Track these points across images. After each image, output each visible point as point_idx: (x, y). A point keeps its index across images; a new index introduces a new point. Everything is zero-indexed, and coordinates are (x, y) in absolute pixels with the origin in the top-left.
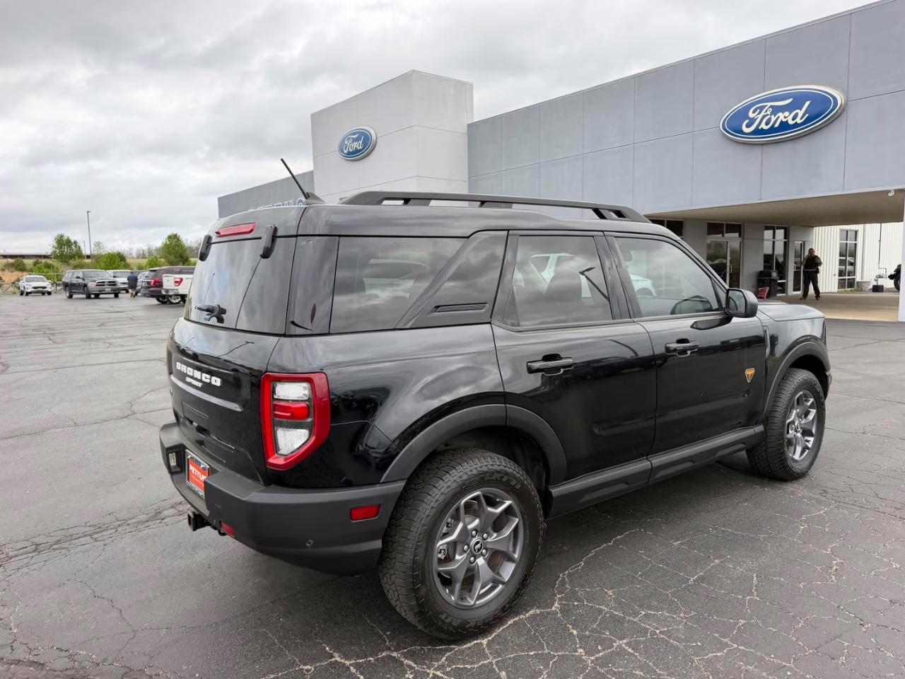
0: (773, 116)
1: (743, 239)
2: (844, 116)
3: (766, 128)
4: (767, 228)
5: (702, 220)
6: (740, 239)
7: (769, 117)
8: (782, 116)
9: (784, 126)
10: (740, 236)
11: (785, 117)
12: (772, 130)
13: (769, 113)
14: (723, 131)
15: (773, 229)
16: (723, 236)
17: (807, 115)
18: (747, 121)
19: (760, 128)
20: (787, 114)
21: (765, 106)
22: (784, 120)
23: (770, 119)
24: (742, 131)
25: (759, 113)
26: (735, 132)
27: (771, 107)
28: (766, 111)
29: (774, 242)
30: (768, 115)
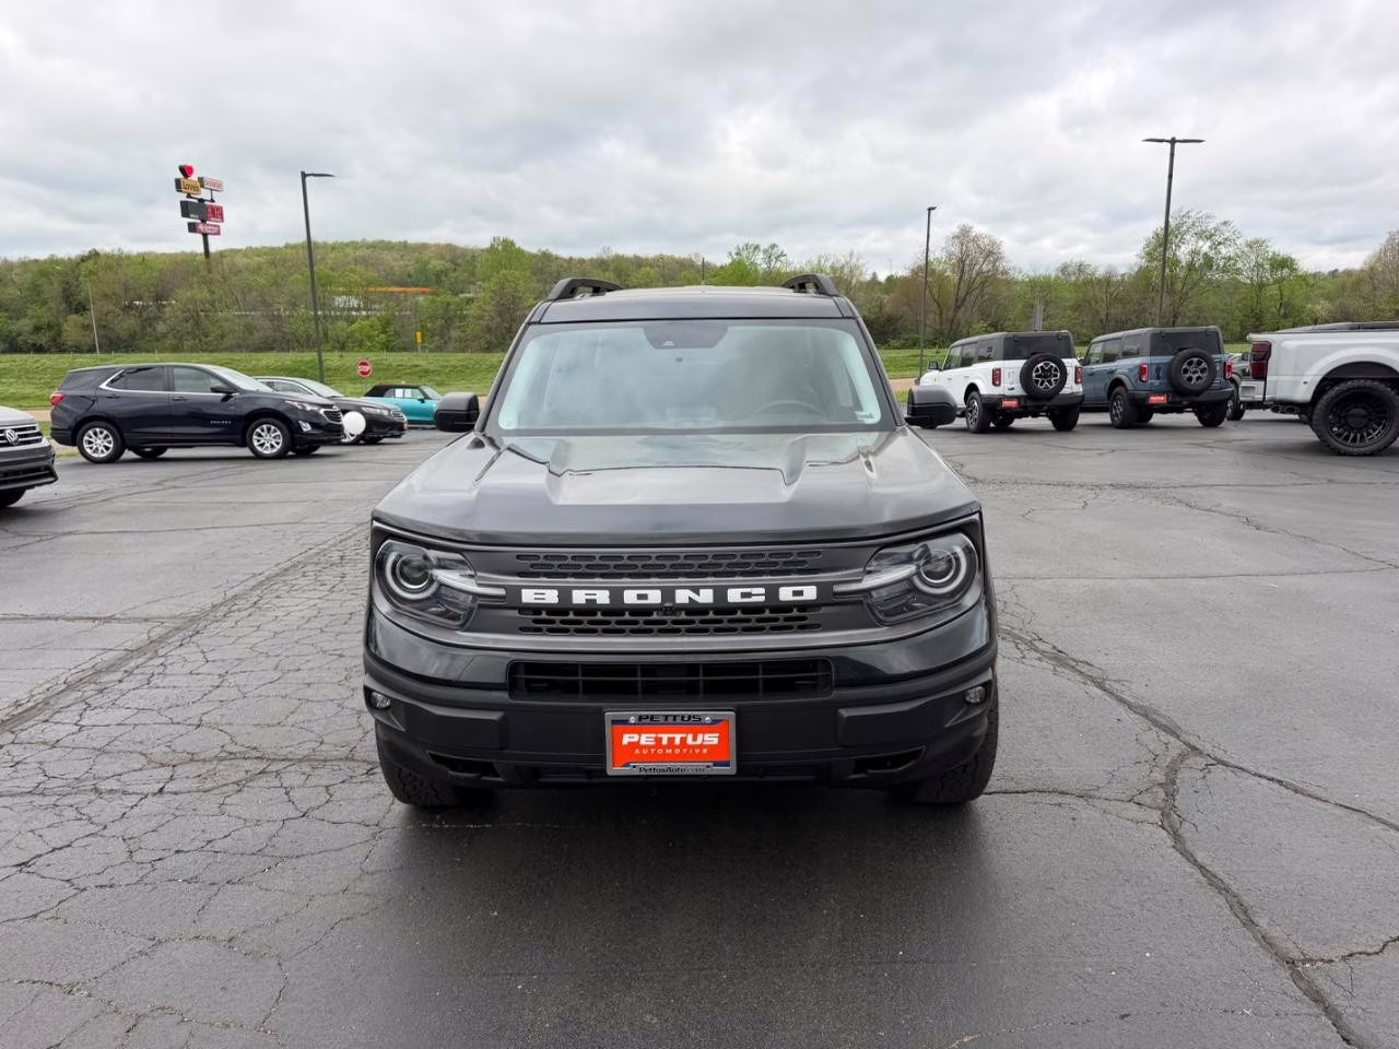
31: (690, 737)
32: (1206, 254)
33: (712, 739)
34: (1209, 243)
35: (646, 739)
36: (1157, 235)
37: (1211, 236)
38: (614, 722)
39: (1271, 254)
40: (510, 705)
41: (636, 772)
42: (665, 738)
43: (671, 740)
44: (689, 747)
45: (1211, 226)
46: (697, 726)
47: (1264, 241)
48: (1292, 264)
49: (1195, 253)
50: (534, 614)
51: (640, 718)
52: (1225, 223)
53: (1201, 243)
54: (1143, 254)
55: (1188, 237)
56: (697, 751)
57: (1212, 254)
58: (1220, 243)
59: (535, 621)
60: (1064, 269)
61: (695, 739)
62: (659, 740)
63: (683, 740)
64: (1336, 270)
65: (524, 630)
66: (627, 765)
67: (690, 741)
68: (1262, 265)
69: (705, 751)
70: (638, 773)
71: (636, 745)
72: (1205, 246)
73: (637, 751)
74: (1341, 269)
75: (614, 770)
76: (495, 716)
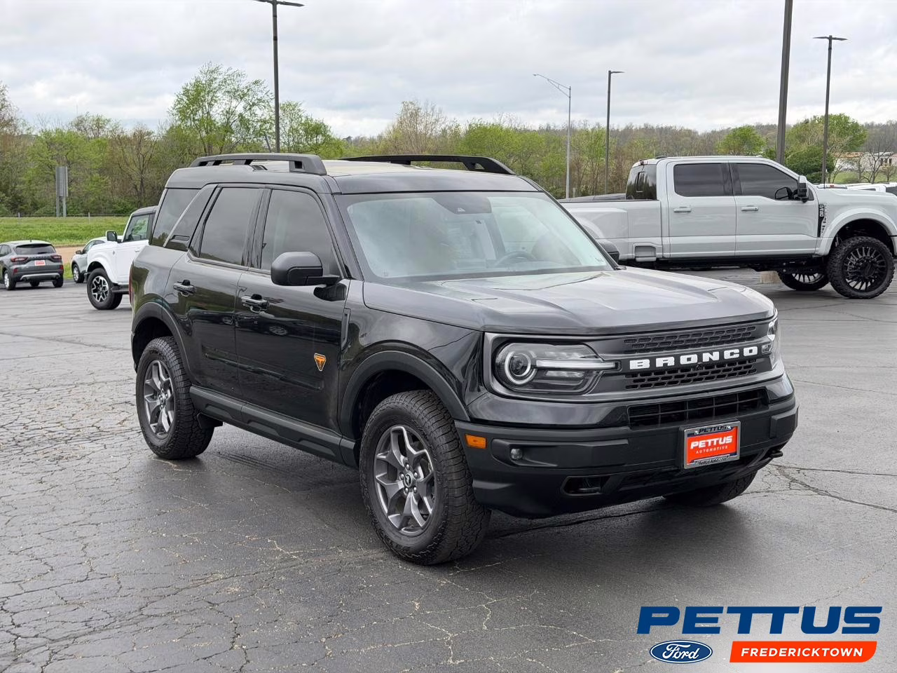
31: (721, 439)
32: (241, 115)
33: (729, 439)
34: (243, 104)
35: (701, 444)
36: (187, 91)
37: (244, 95)
38: (689, 435)
39: (304, 119)
40: (632, 434)
41: (697, 465)
42: (710, 441)
43: (712, 442)
44: (721, 445)
45: (243, 85)
46: (723, 432)
47: (295, 106)
48: (325, 131)
49: (229, 113)
50: (633, 377)
51: (700, 431)
52: (256, 82)
53: (234, 103)
54: (175, 112)
55: (219, 94)
56: (723, 448)
57: (247, 115)
58: (254, 104)
59: (635, 381)
60: (79, 123)
61: (722, 441)
62: (707, 443)
63: (718, 441)
64: (349, 138)
65: (628, 387)
66: (693, 461)
67: (720, 443)
68: (297, 130)
69: (726, 447)
70: (698, 466)
71: (697, 448)
72: (240, 107)
73: (697, 452)
74: (353, 137)
75: (688, 465)
76: (625, 442)
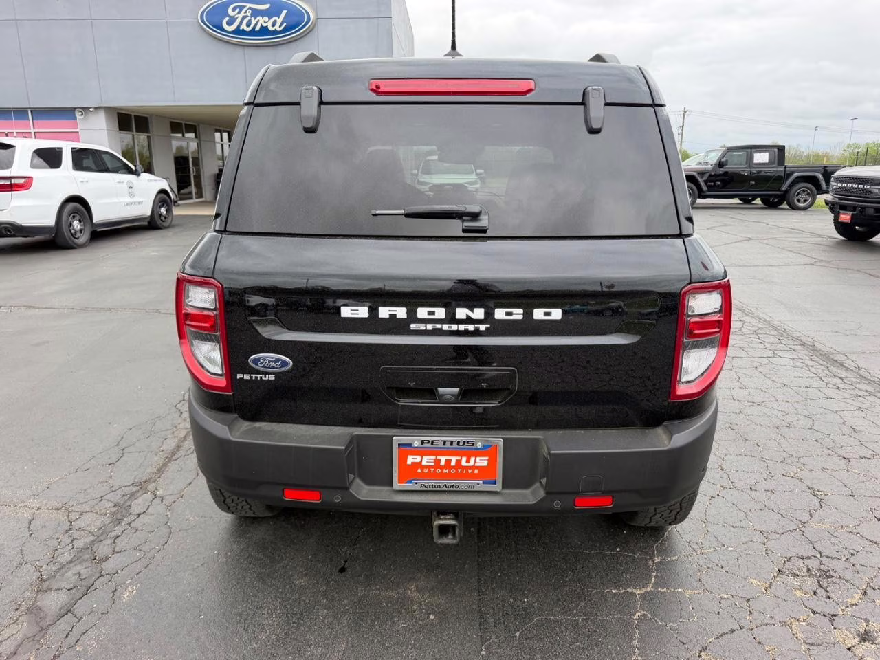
0: (253, 19)
1: (200, 140)
2: (315, 32)
3: (248, 29)
4: (217, 131)
5: (165, 117)
6: (197, 140)
7: (249, 18)
8: (262, 21)
9: (264, 31)
10: (196, 137)
11: (265, 23)
12: (253, 33)
13: (248, 14)
14: (202, 24)
15: (221, 132)
16: (183, 136)
17: (285, 24)
18: (227, 19)
19: (241, 28)
20: (266, 18)
21: (244, 7)
22: (265, 25)
23: (250, 21)
24: (223, 27)
25: (239, 13)
26: (214, 27)
27: (250, 8)
28: (246, 12)
29: (222, 145)
30: (248, 16)
